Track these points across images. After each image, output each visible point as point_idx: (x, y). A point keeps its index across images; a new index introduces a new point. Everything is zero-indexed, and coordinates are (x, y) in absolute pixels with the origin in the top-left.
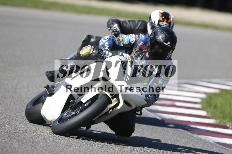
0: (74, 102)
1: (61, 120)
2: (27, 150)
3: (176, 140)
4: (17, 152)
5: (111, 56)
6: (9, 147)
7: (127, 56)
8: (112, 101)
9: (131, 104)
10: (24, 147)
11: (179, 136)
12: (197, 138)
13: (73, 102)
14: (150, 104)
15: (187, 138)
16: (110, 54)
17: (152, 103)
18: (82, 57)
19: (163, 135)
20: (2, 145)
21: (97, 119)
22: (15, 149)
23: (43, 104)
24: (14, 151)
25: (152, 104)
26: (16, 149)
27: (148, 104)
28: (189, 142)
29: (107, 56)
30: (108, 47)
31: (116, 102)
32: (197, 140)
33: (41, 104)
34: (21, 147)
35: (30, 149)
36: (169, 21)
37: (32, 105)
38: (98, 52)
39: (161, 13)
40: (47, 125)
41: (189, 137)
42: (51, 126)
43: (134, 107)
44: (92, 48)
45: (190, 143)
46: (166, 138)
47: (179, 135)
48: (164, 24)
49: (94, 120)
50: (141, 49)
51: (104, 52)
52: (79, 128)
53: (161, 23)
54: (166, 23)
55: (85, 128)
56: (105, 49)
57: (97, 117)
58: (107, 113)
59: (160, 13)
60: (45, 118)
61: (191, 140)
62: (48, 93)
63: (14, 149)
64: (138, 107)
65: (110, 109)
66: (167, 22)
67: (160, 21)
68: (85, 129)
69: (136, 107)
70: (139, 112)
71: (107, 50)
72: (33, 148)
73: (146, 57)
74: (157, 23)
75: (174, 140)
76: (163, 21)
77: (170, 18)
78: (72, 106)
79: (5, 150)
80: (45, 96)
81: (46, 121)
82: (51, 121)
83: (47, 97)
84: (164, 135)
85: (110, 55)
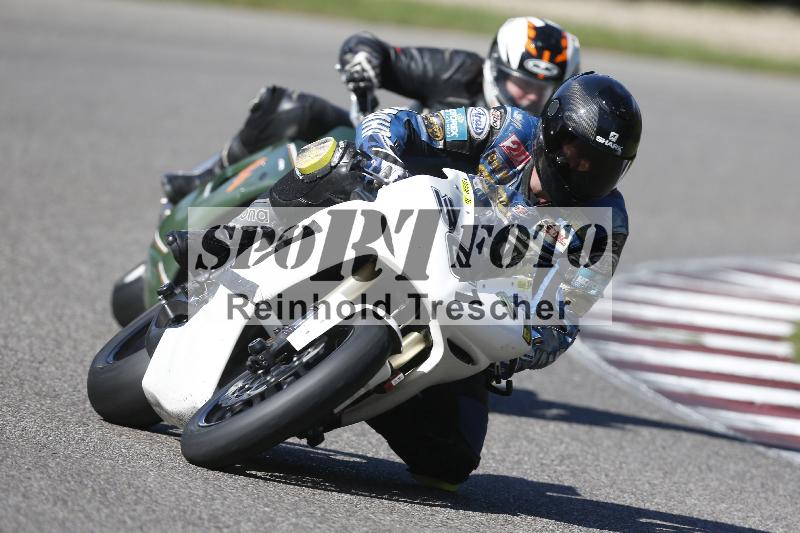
0: (264, 348)
1: (215, 411)
2: (190, 495)
3: (704, 467)
4: (156, 502)
5: (400, 178)
6: (129, 485)
7: (457, 176)
8: (404, 344)
9: (473, 355)
10: (180, 487)
11: (717, 453)
12: (777, 461)
13: (258, 347)
14: (544, 356)
15: (743, 459)
16: (398, 170)
17: (551, 356)
18: (303, 180)
19: (660, 449)
20: (102, 476)
21: (346, 408)
22: (147, 491)
23: (151, 354)
24: (146, 497)
25: (551, 360)
26: (151, 491)
27: (538, 356)
28: (749, 475)
29: (386, 177)
30: (390, 143)
31: (419, 348)
32: (777, 468)
33: (144, 352)
34: (168, 487)
35: (201, 493)
36: (559, 59)
37: (111, 357)
38: (353, 164)
39: (536, 28)
40: (165, 430)
41: (751, 457)
42: (180, 431)
43: (484, 363)
44: (338, 146)
45: (752, 478)
46: (670, 460)
47: (716, 449)
48: (542, 67)
49: (336, 411)
50: (509, 162)
51: (374, 163)
52: (283, 441)
53: (530, 64)
54: (549, 65)
55: (304, 441)
56: (377, 153)
57: (348, 402)
58: (384, 388)
59: (529, 27)
60: (159, 405)
61: (759, 467)
62: (171, 315)
63: (144, 491)
64: (498, 364)
65: (395, 372)
66: (552, 60)
67: (526, 56)
68: (303, 446)
69: (492, 365)
70: (504, 383)
71: (386, 157)
72: (210, 490)
73: (530, 189)
74: (515, 64)
75: (699, 468)
76: (540, 56)
77: (566, 48)
78: (255, 362)
79: (113, 494)
80: (158, 325)
81: (162, 415)
82: (179, 417)
83: (165, 327)
84: (664, 448)
85: (394, 176)
